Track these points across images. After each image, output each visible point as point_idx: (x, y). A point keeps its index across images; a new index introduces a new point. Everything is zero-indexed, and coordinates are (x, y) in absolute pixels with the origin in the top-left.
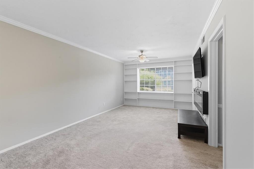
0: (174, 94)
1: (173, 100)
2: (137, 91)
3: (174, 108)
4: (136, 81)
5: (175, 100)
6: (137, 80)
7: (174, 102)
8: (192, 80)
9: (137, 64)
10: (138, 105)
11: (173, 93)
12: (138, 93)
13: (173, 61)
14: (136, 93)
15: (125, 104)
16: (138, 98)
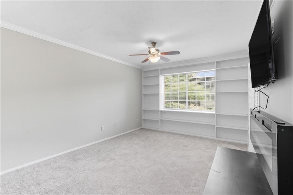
0: (216, 115)
1: (214, 124)
2: (159, 109)
3: (215, 138)
4: (158, 94)
5: (217, 125)
6: (159, 92)
7: (216, 127)
8: (247, 92)
9: (158, 70)
10: (160, 130)
11: (214, 114)
12: (162, 111)
13: (215, 62)
14: (157, 112)
15: (143, 127)
16: (160, 120)
